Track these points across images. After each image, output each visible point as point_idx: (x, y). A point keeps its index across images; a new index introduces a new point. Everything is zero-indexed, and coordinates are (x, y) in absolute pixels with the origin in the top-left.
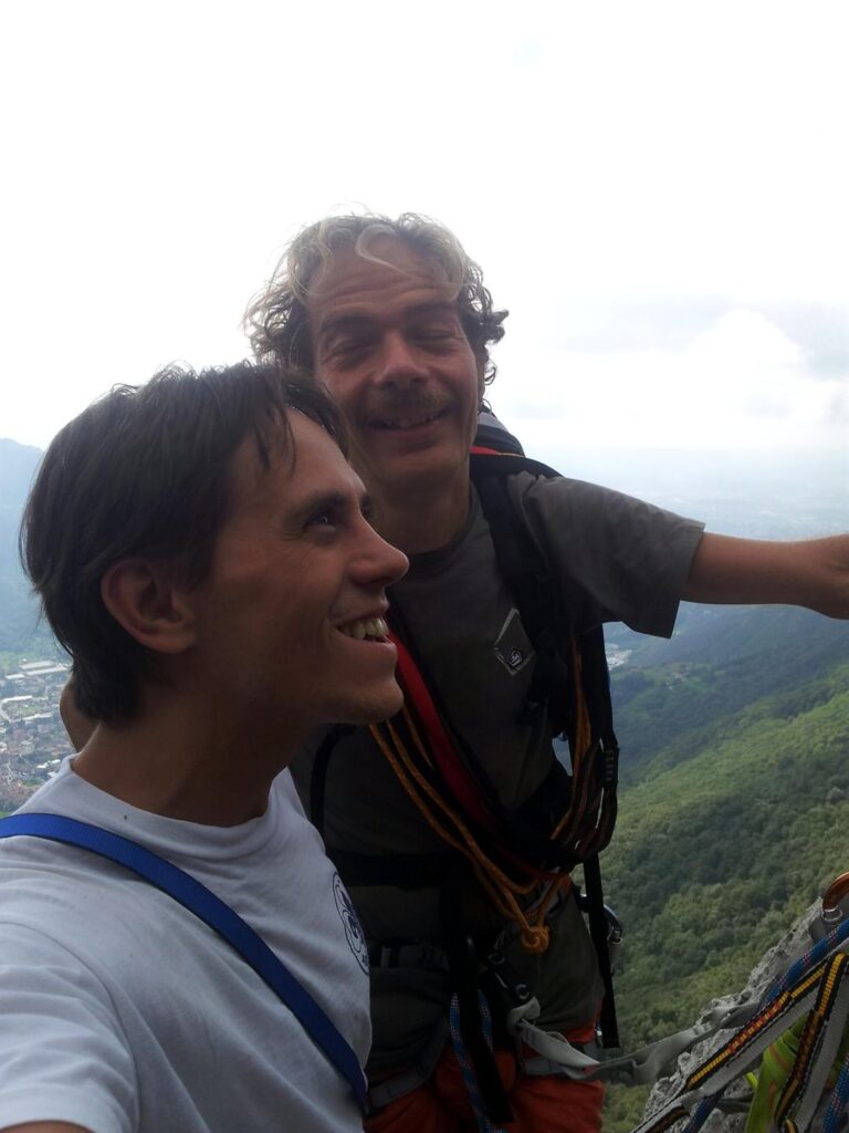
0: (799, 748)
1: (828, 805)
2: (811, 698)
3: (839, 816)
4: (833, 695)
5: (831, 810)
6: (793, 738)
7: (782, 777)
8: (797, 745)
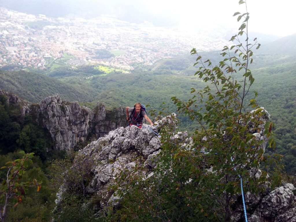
0: (269, 82)
1: (271, 99)
2: (278, 70)
3: (272, 102)
4: (284, 71)
5: (271, 101)
6: (269, 80)
7: (262, 89)
8: (270, 82)
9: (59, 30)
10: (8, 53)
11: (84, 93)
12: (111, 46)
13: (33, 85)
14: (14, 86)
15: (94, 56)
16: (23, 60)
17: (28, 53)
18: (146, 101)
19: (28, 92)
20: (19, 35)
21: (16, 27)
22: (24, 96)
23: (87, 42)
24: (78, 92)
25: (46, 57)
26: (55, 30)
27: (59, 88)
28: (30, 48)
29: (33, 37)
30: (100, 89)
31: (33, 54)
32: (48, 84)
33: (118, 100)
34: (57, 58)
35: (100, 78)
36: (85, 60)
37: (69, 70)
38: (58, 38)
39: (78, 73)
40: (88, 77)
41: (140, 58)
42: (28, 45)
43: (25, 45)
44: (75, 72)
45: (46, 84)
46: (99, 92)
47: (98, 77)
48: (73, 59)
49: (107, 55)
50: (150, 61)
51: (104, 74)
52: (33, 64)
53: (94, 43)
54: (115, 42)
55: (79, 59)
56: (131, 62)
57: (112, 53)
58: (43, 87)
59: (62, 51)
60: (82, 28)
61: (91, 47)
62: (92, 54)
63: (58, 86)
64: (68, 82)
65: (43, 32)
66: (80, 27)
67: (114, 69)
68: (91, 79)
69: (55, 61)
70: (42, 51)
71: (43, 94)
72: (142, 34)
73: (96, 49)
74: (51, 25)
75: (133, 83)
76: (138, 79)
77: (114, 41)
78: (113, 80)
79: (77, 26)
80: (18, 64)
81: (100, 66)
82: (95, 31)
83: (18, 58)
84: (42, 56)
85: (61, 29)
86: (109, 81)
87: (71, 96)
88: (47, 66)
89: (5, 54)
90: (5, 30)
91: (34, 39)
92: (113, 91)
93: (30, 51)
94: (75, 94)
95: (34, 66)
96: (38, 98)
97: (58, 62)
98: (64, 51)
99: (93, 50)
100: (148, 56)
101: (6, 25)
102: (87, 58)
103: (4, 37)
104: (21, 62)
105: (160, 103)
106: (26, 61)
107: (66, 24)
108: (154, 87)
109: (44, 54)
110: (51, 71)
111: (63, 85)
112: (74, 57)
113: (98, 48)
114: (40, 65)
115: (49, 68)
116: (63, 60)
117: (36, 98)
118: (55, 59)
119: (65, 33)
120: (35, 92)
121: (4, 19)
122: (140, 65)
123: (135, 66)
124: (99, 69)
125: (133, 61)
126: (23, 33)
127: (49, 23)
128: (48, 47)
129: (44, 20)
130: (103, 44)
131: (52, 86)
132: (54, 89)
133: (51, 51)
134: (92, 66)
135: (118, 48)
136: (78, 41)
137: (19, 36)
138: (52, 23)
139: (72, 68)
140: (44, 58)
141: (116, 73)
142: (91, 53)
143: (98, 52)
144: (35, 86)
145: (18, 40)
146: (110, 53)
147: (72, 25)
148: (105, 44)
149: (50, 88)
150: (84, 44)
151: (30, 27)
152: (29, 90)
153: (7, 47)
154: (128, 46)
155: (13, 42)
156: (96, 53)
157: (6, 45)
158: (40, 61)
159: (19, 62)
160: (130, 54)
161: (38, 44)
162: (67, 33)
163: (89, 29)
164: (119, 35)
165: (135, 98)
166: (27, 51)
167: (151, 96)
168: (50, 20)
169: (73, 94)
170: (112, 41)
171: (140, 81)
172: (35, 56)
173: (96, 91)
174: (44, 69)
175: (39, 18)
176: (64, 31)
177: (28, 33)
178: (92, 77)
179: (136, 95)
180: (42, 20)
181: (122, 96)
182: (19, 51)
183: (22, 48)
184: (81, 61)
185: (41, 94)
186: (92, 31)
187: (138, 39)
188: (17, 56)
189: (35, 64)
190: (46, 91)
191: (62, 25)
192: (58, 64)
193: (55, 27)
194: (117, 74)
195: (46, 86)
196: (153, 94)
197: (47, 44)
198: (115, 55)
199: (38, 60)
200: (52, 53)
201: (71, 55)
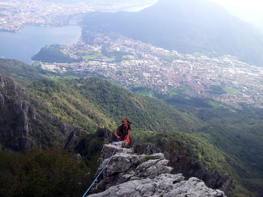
9: (184, 65)
10: (143, 78)
11: (189, 122)
12: (226, 84)
13: (152, 109)
14: (139, 107)
15: (208, 90)
16: (152, 84)
17: (157, 79)
18: (243, 143)
19: (148, 113)
20: (154, 64)
21: (154, 58)
22: (144, 116)
23: (205, 77)
24: (184, 121)
25: (169, 85)
26: (181, 64)
27: (171, 115)
28: (159, 76)
29: (163, 68)
30: (204, 121)
31: (160, 81)
32: (163, 110)
33: (215, 136)
34: (176, 87)
35: (207, 111)
36: (199, 93)
37: (184, 99)
38: (182, 71)
39: (190, 103)
40: (198, 108)
41: (252, 99)
42: (158, 73)
43: (157, 73)
44: (187, 102)
45: (161, 109)
46: (202, 123)
47: (206, 110)
48: (190, 90)
49: (220, 91)
50: (261, 104)
51: (212, 108)
52: (158, 89)
53: (211, 79)
54: (230, 81)
55: (194, 90)
56: (241, 101)
57: (225, 90)
58: (159, 111)
59: (183, 82)
60: (204, 65)
61: (208, 82)
62: (207, 88)
63: (170, 113)
64: (180, 110)
65: (172, 65)
66: (202, 64)
67: (222, 105)
68: (199, 111)
69: (175, 89)
70: (167, 79)
71: (157, 117)
72: (260, 76)
73: (211, 85)
74: (179, 60)
75: (236, 123)
76: (242, 120)
77: (230, 79)
78: (218, 115)
79: (200, 63)
80: (148, 87)
81: (210, 101)
82: (215, 68)
83: (149, 82)
84: (166, 84)
85: (186, 64)
86: (214, 116)
87: (178, 122)
88: (168, 92)
89: (141, 78)
90: (146, 60)
91: (164, 69)
92: (214, 126)
93: (159, 79)
94: (181, 121)
95: (158, 91)
96: (153, 119)
97: (176, 91)
98: (184, 82)
99: (208, 85)
100: (260, 98)
101: (147, 56)
102: (201, 91)
103: (144, 65)
104: (150, 86)
105: (256, 148)
106: (154, 86)
107: (192, 61)
108: (256, 131)
109: (168, 83)
110: (169, 97)
111: (174, 113)
112: (191, 89)
113: (214, 84)
114: (163, 90)
115: (168, 94)
116: (181, 90)
117: (152, 119)
118: (175, 87)
119: (189, 67)
120: (152, 114)
121: (147, 52)
122: (249, 106)
123: (244, 106)
124: (209, 104)
125: (243, 101)
126: (158, 64)
127: (178, 58)
128: (173, 77)
129: (175, 55)
130: (219, 80)
131: (166, 112)
132: (166, 114)
133: (173, 81)
134: (203, 100)
135: (232, 86)
136: (198, 76)
137: (154, 66)
138: (181, 58)
139: (186, 98)
140: (167, 85)
141: (223, 109)
142: (205, 87)
143: (212, 87)
144: (153, 109)
145: (152, 69)
146: (223, 90)
147: (197, 61)
148: (220, 81)
149: (163, 113)
150: (201, 79)
151: (163, 60)
152: (149, 112)
153: (144, 72)
154: (242, 86)
155: (149, 70)
156: (211, 88)
157: (143, 71)
158: (164, 87)
159: (149, 86)
160: (242, 94)
161: (166, 73)
162: (191, 67)
163: (210, 66)
164: (235, 75)
165: (233, 137)
166: (157, 78)
167: (250, 140)
168: (180, 55)
169: (180, 121)
170: (227, 80)
171: (243, 122)
172: (161, 83)
173: (200, 122)
174: (165, 94)
175: (172, 53)
176: (188, 65)
177: (161, 64)
178: (201, 108)
179: (235, 135)
180: (174, 55)
181: (221, 133)
182: (151, 77)
183: (154, 75)
184: (196, 93)
185: (156, 116)
186: (212, 69)
187: (254, 81)
188: (148, 81)
189: (159, 89)
190: (160, 115)
191: (188, 60)
192: (177, 92)
193: (182, 61)
194: (224, 111)
195: (161, 111)
196: (252, 138)
197: (172, 75)
198: (227, 92)
199: (162, 87)
200: (174, 82)
201: (188, 86)
